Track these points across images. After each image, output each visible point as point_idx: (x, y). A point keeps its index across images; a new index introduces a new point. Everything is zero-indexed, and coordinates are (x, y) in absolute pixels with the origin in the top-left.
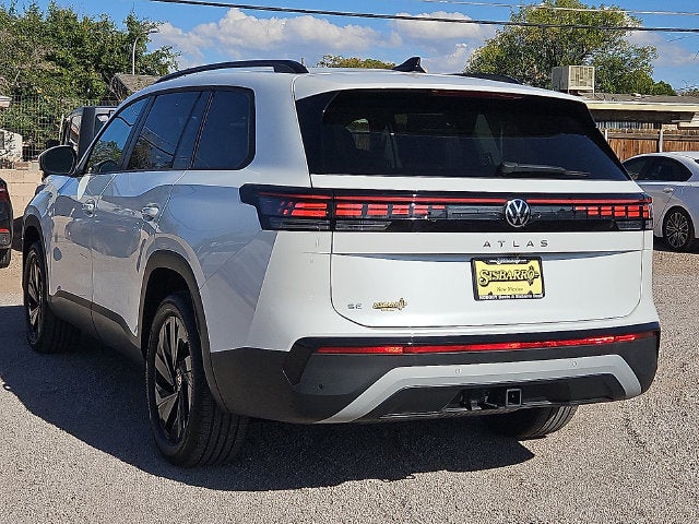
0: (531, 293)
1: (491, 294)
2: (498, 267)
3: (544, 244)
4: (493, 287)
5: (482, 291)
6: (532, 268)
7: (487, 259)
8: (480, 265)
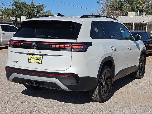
0: (39, 62)
1: (31, 61)
2: (34, 56)
3: (40, 52)
4: (32, 60)
5: (29, 61)
6: (40, 57)
7: (32, 54)
8: (30, 56)
